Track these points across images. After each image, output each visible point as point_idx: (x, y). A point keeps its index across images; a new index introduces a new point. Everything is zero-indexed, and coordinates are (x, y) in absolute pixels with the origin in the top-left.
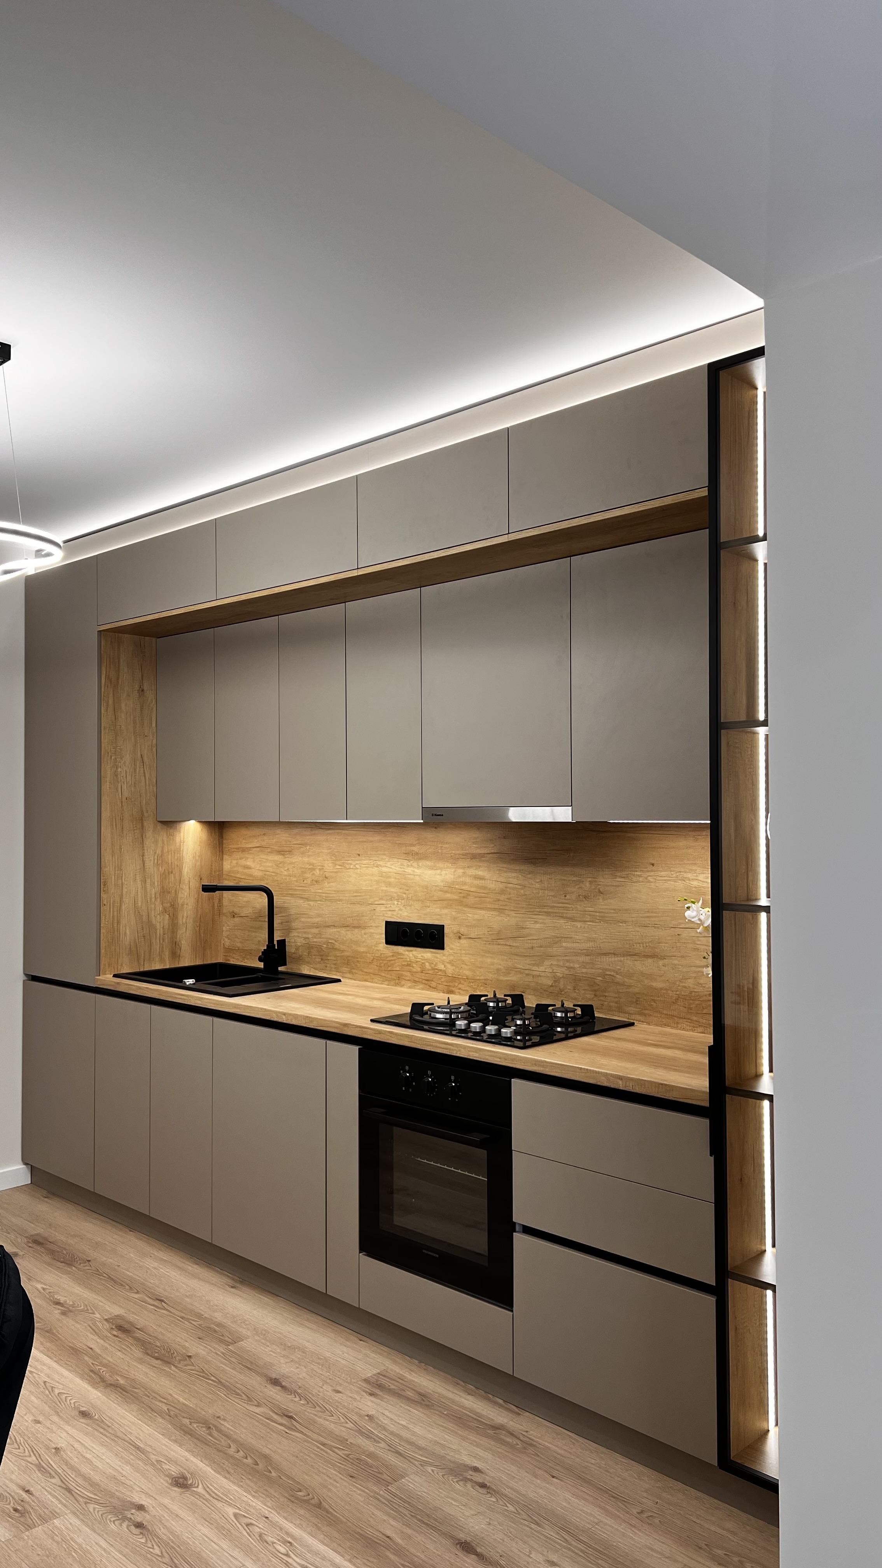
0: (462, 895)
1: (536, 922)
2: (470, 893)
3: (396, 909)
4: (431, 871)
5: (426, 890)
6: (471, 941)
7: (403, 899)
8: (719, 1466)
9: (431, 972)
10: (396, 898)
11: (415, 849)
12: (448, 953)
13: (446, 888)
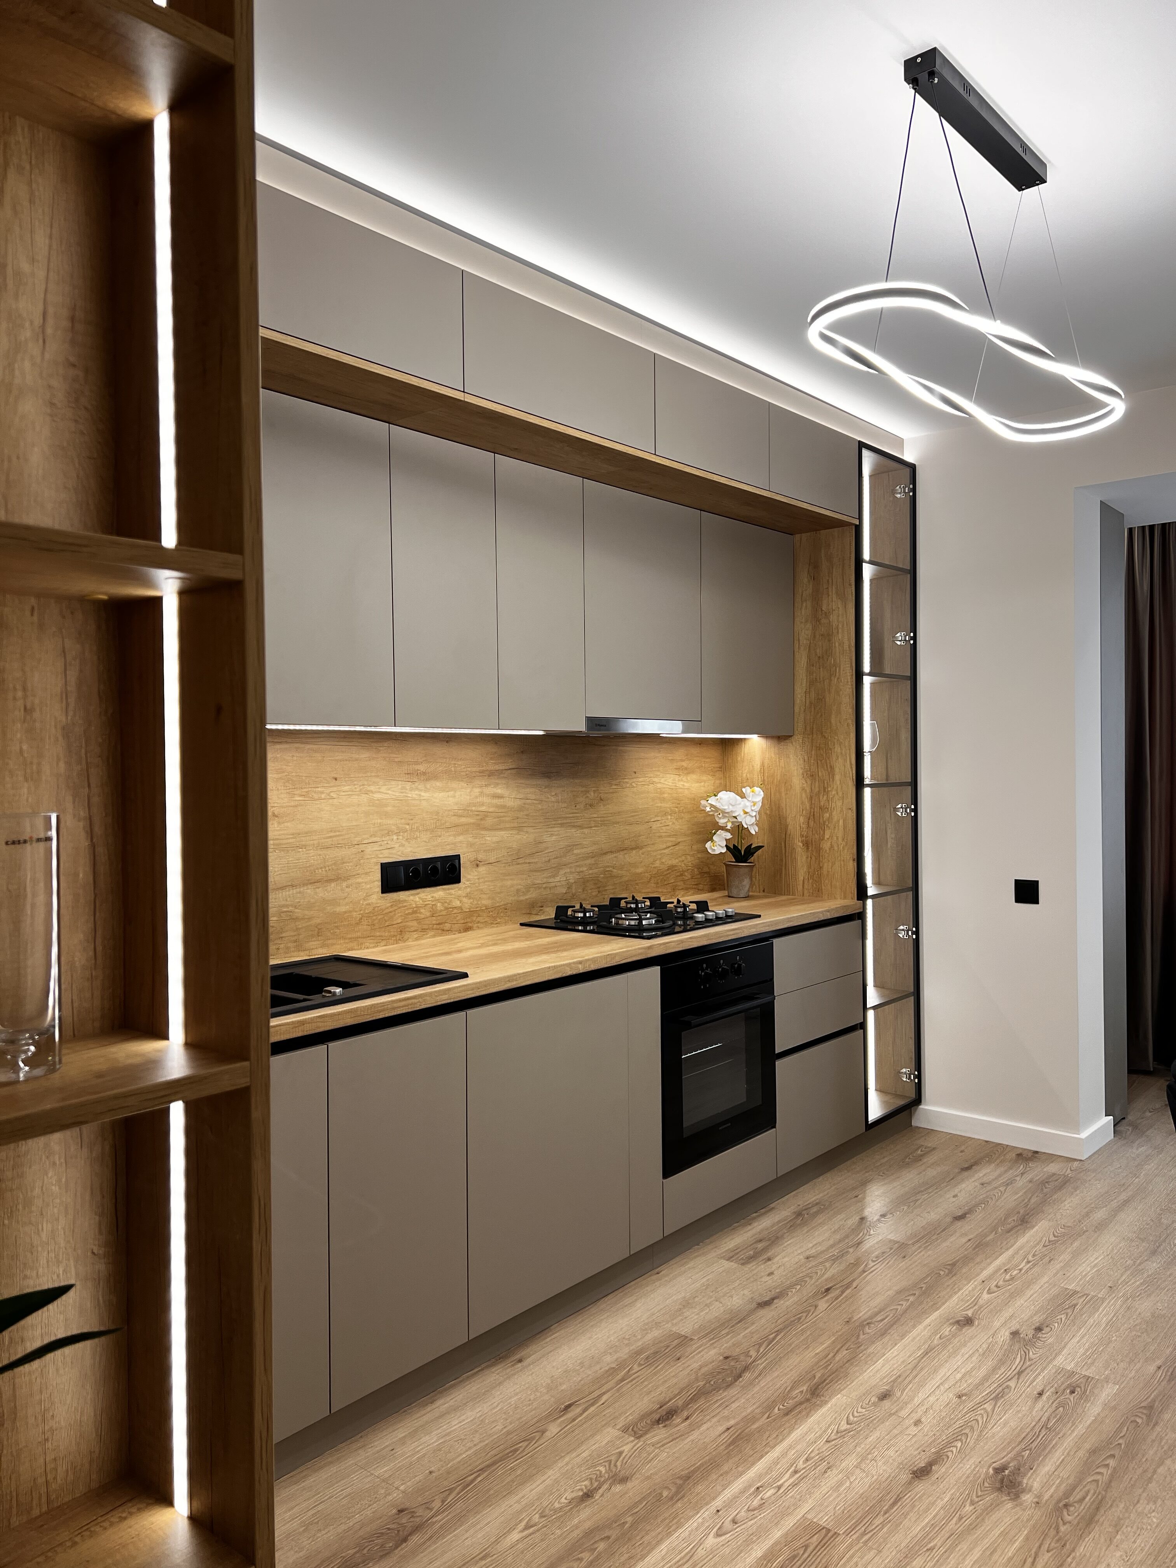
0: (479, 817)
1: (552, 835)
2: (489, 814)
3: (396, 846)
4: (442, 794)
5: (436, 817)
6: (490, 866)
7: (405, 832)
8: (866, 1131)
9: (444, 913)
10: (396, 831)
11: (422, 768)
12: (464, 886)
13: (461, 811)
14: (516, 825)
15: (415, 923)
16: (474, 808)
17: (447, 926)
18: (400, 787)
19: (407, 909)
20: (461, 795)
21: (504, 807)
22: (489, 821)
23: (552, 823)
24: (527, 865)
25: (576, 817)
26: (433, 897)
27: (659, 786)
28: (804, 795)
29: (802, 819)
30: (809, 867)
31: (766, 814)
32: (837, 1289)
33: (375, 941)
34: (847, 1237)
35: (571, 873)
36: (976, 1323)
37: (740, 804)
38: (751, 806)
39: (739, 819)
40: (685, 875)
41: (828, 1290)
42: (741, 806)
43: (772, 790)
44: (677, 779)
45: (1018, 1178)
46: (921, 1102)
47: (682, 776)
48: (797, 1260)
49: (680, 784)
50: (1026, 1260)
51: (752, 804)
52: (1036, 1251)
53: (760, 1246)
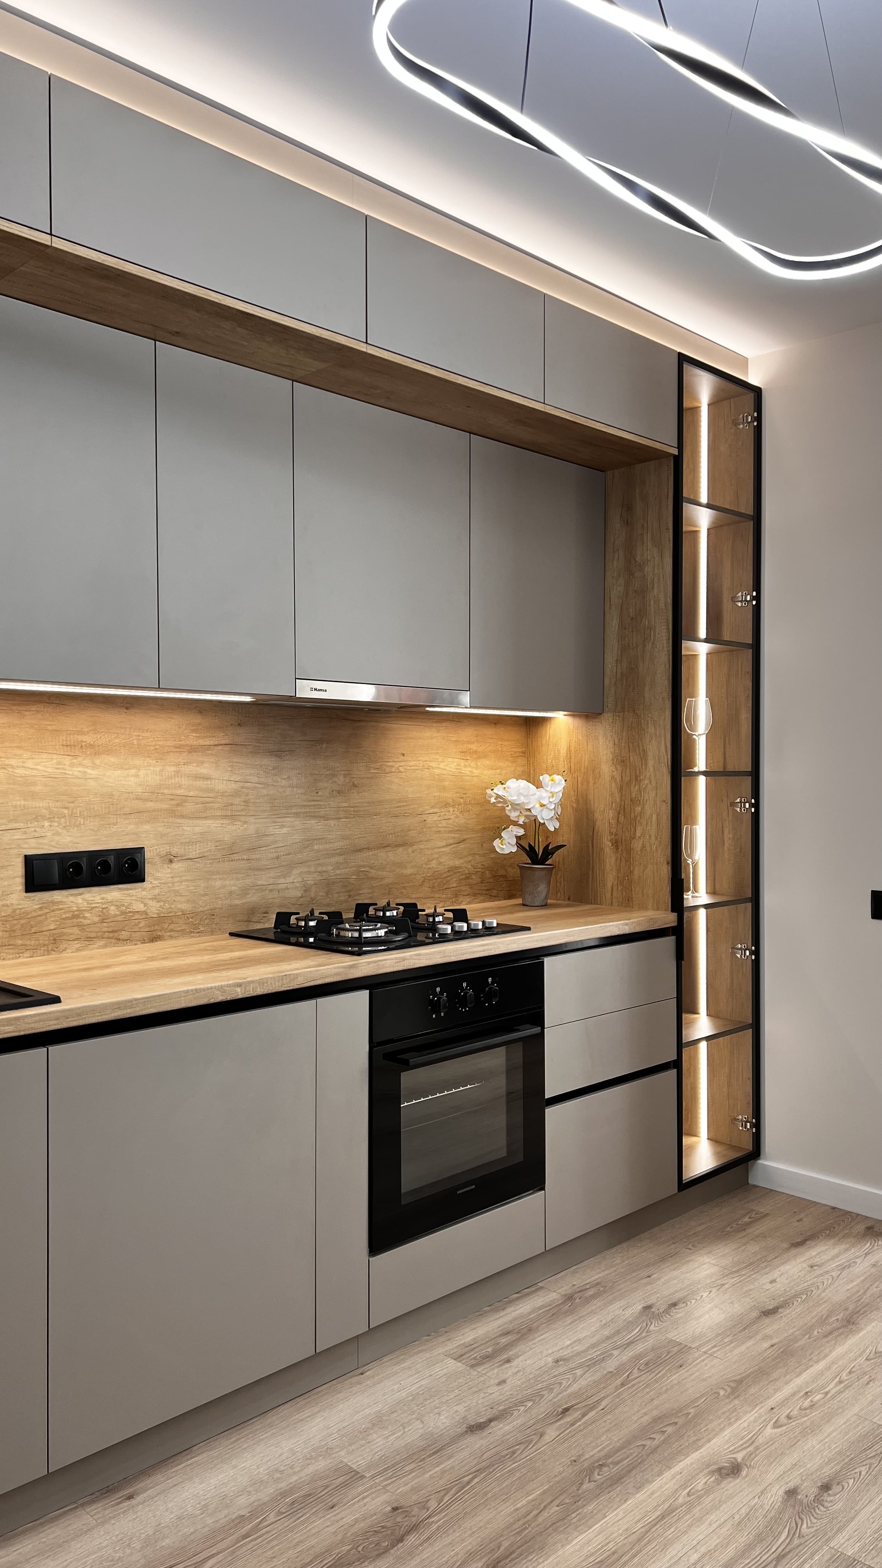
0: (173, 802)
1: (282, 826)
2: (189, 798)
3: (48, 834)
4: (119, 772)
5: (110, 800)
6: (190, 863)
7: (63, 817)
8: (678, 1192)
9: (119, 918)
10: (48, 816)
11: (88, 739)
12: (150, 886)
13: (146, 794)
14: (229, 813)
15: (76, 930)
16: (166, 791)
17: (124, 935)
18: (55, 761)
19: (65, 913)
20: (147, 775)
21: (212, 790)
22: (190, 807)
23: (283, 811)
24: (245, 862)
25: (318, 805)
26: (103, 899)
27: (437, 771)
28: (613, 785)
29: (611, 815)
30: (619, 871)
31: (573, 807)
32: (578, 1409)
33: (17, 951)
34: (618, 1332)
35: (309, 872)
36: (744, 1473)
37: (535, 794)
38: (549, 798)
39: (534, 812)
40: (472, 879)
41: (566, 1410)
42: (536, 797)
43: (579, 779)
44: (462, 765)
45: (859, 1261)
46: (759, 1155)
47: (469, 762)
48: (542, 1363)
49: (466, 771)
50: (837, 1379)
51: (551, 795)
52: (854, 1367)
53: (504, 1340)
